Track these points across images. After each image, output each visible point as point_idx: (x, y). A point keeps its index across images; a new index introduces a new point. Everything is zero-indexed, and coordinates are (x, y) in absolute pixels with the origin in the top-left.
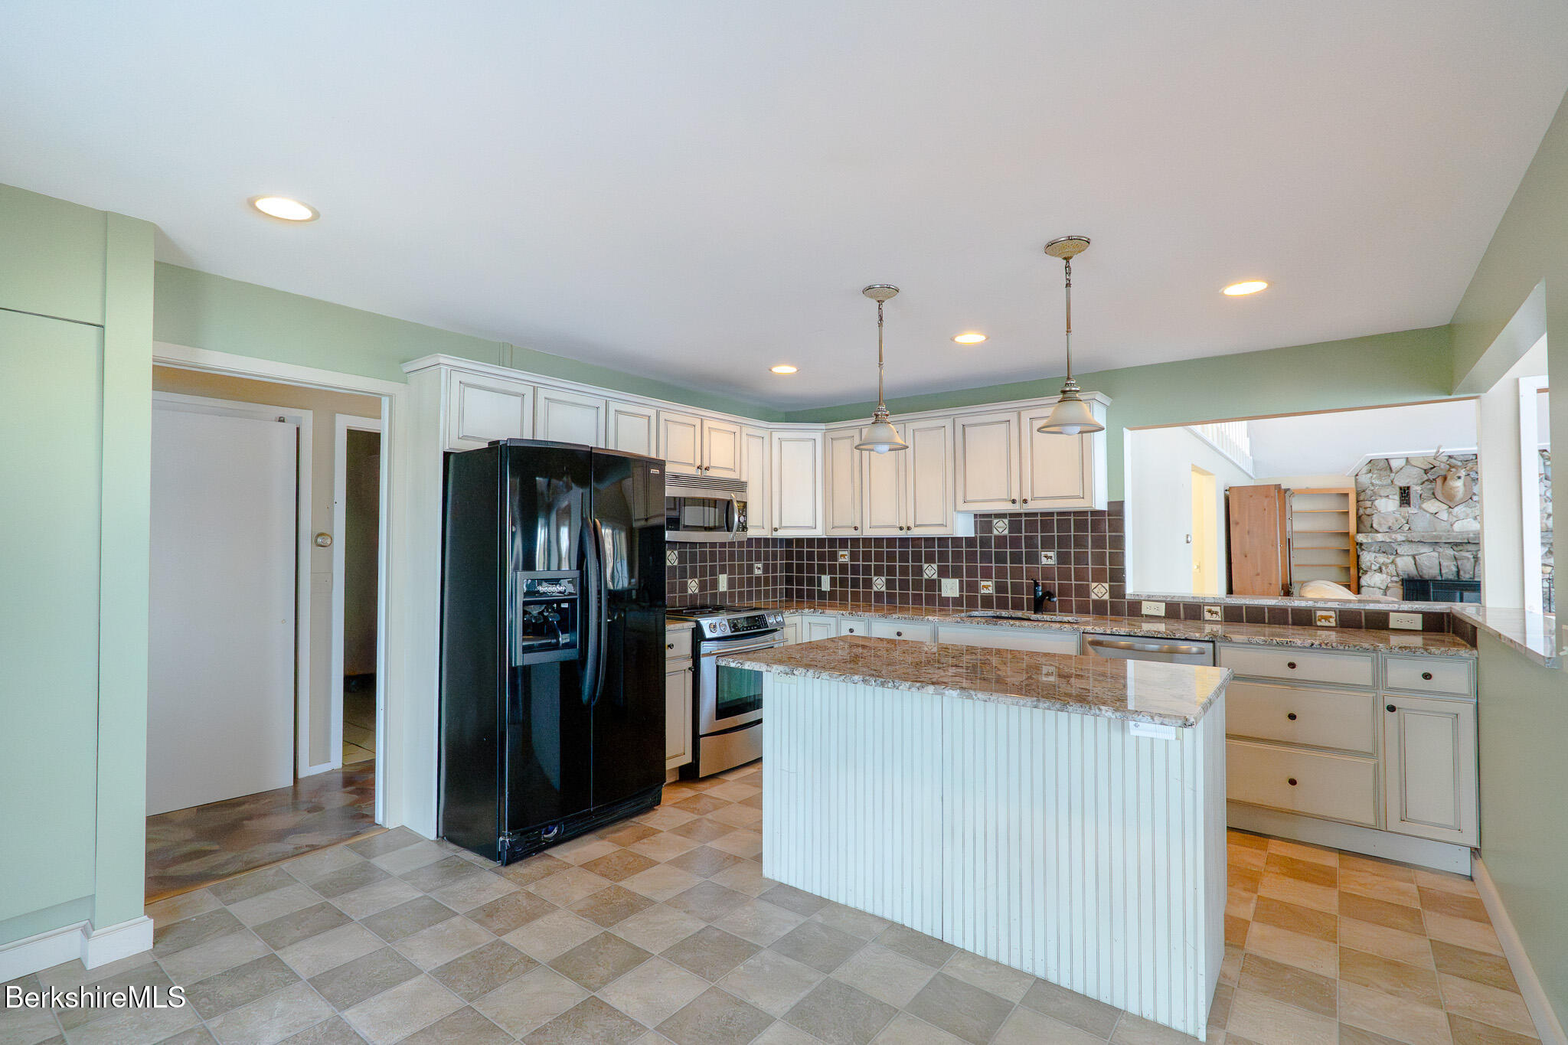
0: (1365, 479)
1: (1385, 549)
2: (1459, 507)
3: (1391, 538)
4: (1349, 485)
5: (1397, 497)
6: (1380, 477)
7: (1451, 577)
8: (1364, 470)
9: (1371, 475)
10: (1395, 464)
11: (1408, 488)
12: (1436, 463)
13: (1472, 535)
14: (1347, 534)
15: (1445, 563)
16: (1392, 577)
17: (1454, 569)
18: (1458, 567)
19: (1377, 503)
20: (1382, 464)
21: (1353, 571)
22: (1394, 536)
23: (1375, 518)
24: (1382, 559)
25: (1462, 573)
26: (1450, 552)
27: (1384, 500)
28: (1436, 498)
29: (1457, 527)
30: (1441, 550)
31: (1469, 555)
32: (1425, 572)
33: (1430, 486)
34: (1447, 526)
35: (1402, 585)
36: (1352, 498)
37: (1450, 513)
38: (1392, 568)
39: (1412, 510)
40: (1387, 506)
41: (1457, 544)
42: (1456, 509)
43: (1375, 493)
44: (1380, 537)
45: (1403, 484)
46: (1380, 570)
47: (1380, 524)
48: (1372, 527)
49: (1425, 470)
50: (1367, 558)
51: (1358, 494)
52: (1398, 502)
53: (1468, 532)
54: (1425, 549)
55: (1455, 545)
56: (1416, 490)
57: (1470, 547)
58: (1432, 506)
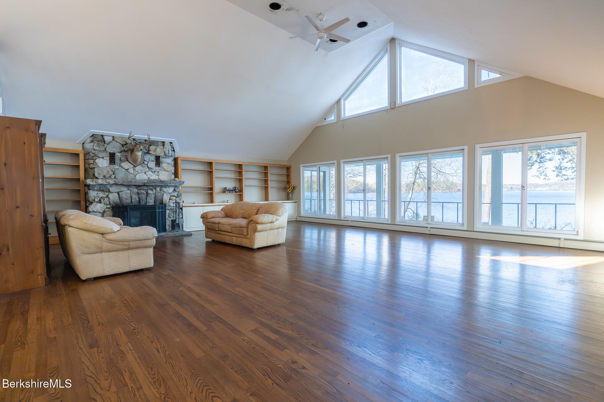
0: (89, 146)
1: (103, 188)
2: (139, 166)
3: (106, 182)
4: (78, 148)
5: (108, 159)
6: (98, 145)
7: (136, 204)
8: (89, 140)
9: (92, 144)
10: (107, 139)
11: (114, 154)
12: (129, 142)
13: (146, 181)
14: (78, 180)
15: (134, 196)
16: (107, 205)
17: (138, 199)
18: (139, 199)
19: (97, 161)
20: (100, 138)
21: (83, 203)
22: (108, 181)
23: (96, 170)
24: (101, 194)
25: (141, 201)
26: (136, 190)
27: (101, 160)
28: (128, 161)
29: (138, 177)
30: (131, 189)
31: (143, 191)
32: (124, 201)
33: (125, 154)
34: (132, 176)
35: (112, 209)
36: (82, 157)
37: (134, 170)
38: (106, 200)
39: (116, 167)
40: (103, 163)
41: (139, 186)
42: (137, 167)
43: (96, 155)
44: (100, 181)
45: (111, 152)
46: (100, 202)
47: (99, 174)
48: (94, 175)
49: (122, 145)
50: (92, 194)
51: (85, 155)
52: (109, 162)
53: (144, 180)
54: (124, 189)
55: (138, 186)
56: (118, 155)
57: (145, 188)
58: (126, 165)
